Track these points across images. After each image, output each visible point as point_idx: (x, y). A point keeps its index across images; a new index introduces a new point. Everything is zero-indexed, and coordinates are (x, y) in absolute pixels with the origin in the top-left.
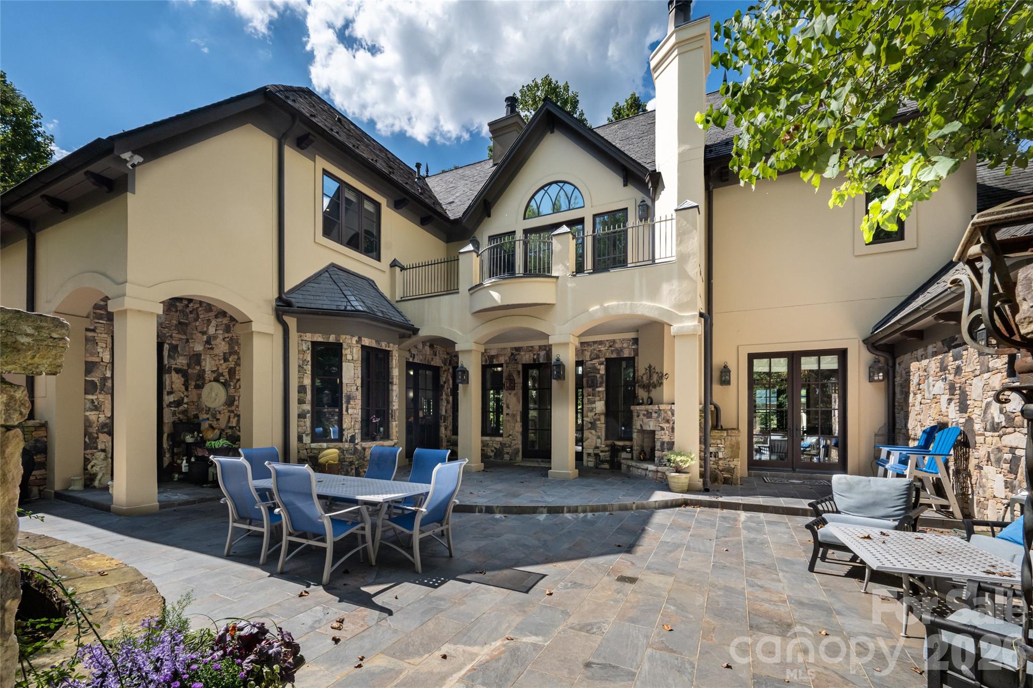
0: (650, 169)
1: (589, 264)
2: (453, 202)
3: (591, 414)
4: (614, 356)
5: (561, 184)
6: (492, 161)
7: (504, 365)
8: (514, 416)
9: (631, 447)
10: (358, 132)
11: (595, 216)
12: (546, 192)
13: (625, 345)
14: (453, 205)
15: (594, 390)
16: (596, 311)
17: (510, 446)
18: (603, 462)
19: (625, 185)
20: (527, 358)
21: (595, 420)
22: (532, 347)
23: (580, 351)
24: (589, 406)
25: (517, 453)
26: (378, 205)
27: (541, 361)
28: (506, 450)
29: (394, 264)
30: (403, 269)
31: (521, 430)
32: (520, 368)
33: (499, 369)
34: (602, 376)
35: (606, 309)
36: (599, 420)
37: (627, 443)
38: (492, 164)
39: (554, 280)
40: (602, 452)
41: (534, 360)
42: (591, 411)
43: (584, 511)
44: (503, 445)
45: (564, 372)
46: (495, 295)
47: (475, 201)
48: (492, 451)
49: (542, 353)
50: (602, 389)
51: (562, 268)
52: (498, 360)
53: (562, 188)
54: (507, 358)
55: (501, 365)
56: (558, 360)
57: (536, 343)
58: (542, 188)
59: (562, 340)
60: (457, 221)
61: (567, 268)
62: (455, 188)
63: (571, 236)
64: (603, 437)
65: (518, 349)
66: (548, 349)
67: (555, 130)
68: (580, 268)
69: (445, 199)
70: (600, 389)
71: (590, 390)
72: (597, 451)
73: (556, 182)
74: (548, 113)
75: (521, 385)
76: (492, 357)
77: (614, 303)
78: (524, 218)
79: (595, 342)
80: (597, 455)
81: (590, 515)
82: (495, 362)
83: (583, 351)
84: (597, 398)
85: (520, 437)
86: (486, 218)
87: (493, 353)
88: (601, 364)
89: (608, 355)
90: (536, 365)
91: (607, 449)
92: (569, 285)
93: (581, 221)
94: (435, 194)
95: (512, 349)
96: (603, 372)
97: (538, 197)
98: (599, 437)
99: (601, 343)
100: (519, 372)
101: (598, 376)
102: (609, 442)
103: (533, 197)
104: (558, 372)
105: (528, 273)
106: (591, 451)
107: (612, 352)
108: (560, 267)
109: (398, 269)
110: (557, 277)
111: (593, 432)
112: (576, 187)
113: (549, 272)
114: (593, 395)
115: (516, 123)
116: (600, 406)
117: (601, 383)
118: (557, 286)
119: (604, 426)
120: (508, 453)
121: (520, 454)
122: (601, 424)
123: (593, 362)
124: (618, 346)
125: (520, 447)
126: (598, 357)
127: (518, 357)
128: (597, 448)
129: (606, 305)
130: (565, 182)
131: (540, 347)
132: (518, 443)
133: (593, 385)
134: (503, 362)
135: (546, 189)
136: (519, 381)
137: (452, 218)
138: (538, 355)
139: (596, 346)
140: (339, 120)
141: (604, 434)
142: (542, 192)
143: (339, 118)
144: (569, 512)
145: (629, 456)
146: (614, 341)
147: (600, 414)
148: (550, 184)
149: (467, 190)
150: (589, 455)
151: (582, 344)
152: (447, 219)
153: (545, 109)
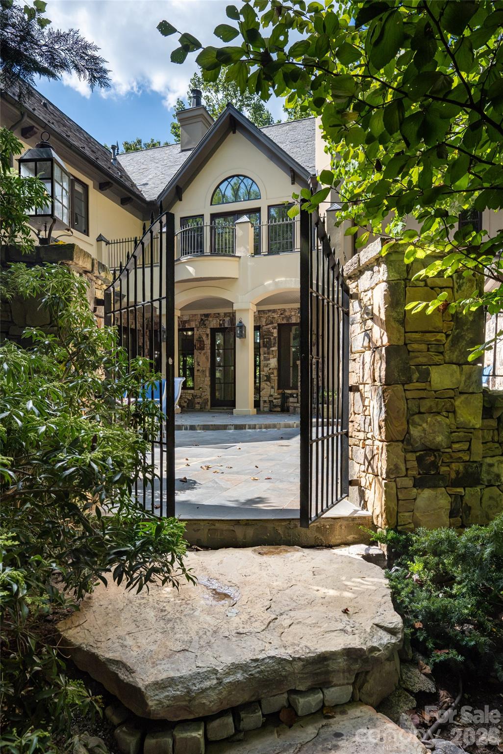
0: (312, 173)
1: (264, 248)
2: (147, 184)
3: (266, 369)
4: (284, 322)
5: (242, 178)
6: (180, 146)
7: (195, 329)
8: (203, 371)
9: (297, 394)
10: (58, 113)
11: (269, 207)
12: (229, 183)
13: (293, 313)
14: (147, 187)
15: (269, 349)
16: (269, 285)
17: (200, 397)
18: (276, 406)
19: (293, 183)
20: (214, 323)
21: (270, 374)
22: (218, 314)
23: (257, 318)
24: (265, 362)
25: (206, 403)
26: (85, 187)
27: (226, 326)
28: (197, 400)
29: (100, 239)
30: (108, 243)
31: (209, 383)
32: (208, 331)
33: (190, 333)
34: (275, 338)
35: (276, 284)
36: (273, 373)
37: (294, 391)
38: (180, 150)
39: (238, 259)
40: (275, 399)
41: (220, 325)
42: (267, 366)
43: (260, 428)
44: (194, 396)
45: (245, 332)
46: (191, 269)
47: (168, 186)
48: (185, 402)
49: (227, 319)
50: (275, 348)
51: (244, 249)
52: (189, 325)
53: (242, 181)
54: (197, 323)
55: (192, 329)
56: (241, 322)
57: (222, 311)
58: (226, 179)
59: (244, 306)
60: (152, 203)
61: (248, 250)
62: (147, 169)
63: (250, 225)
64: (276, 387)
65: (207, 316)
66: (232, 316)
67: (237, 131)
68: (257, 251)
69: (139, 179)
70: (273, 349)
71: (266, 349)
72: (271, 399)
73: (238, 176)
74: (231, 116)
75: (209, 346)
76: (185, 322)
77: (283, 279)
78: (211, 204)
79: (269, 311)
80: (271, 402)
81: (264, 430)
82: (187, 326)
83: (260, 317)
84: (271, 356)
85: (209, 390)
86: (178, 202)
87: (185, 318)
88: (274, 328)
89: (280, 322)
90: (222, 330)
91: (279, 396)
92: (249, 264)
93: (258, 210)
94: (129, 174)
95: (202, 315)
96: (275, 335)
97: (223, 187)
98: (272, 387)
99: (274, 311)
100: (207, 335)
101: (272, 338)
102: (280, 391)
103: (218, 187)
104: (241, 332)
105: (215, 252)
106: (266, 399)
107: (283, 318)
108: (242, 249)
109: (104, 243)
110: (239, 257)
111: (268, 383)
112: (253, 181)
113: (233, 252)
114: (268, 354)
115: (202, 114)
116: (273, 362)
117: (274, 344)
118: (239, 264)
119: (277, 378)
120: (199, 403)
121: (209, 403)
122: (274, 377)
123: (268, 327)
124: (287, 314)
125: (209, 397)
126: (272, 323)
127: (206, 322)
128: (271, 396)
129: (277, 280)
130: (245, 177)
131: (225, 314)
132: (207, 395)
133: (268, 345)
134: (194, 326)
135: (229, 180)
136: (208, 342)
137: (148, 199)
138: (224, 320)
139: (270, 313)
140: (45, 105)
141: (276, 385)
142: (226, 183)
143: (44, 103)
144: (250, 428)
145: (295, 400)
146: (284, 310)
147: (273, 369)
148: (233, 177)
149: (159, 173)
150: (265, 402)
151: (259, 311)
152: (143, 200)
153: (228, 113)
